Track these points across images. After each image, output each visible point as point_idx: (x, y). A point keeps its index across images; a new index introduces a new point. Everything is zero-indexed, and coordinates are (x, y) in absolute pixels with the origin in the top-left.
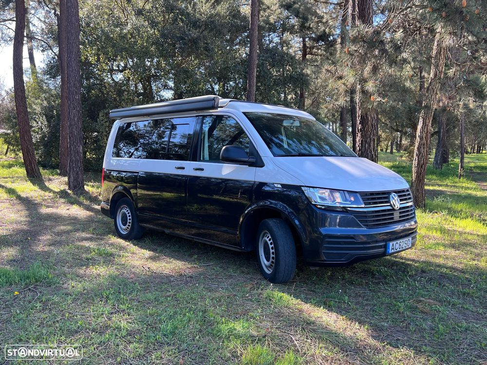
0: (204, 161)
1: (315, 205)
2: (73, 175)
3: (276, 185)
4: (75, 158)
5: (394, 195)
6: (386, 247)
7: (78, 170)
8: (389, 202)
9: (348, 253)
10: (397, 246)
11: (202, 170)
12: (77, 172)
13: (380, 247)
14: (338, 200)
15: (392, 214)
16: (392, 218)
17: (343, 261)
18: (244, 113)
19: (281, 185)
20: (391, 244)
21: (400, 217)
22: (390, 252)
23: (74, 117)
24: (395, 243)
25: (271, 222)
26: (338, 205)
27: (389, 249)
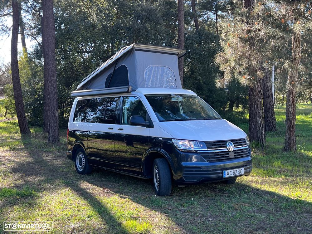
0: (124, 124)
1: (178, 149)
2: (52, 132)
3: (159, 138)
4: (53, 120)
5: (230, 143)
6: (222, 173)
7: (55, 128)
8: (226, 147)
9: (198, 177)
10: (232, 173)
11: (122, 129)
12: (55, 130)
13: (219, 173)
14: (192, 146)
15: (228, 154)
16: (228, 156)
17: (195, 181)
18: (145, 95)
19: (162, 138)
20: (226, 172)
21: (234, 156)
22: (226, 176)
23: (52, 92)
24: (229, 171)
25: (157, 161)
26: (192, 149)
27: (225, 174)
